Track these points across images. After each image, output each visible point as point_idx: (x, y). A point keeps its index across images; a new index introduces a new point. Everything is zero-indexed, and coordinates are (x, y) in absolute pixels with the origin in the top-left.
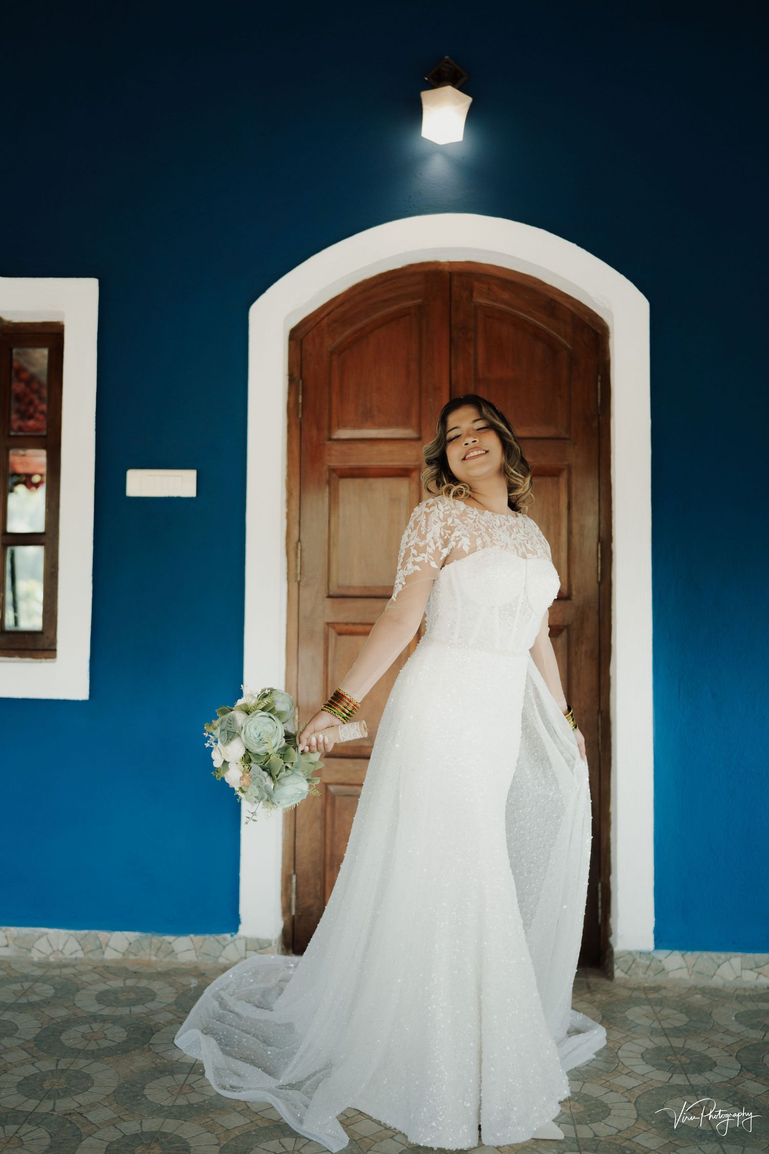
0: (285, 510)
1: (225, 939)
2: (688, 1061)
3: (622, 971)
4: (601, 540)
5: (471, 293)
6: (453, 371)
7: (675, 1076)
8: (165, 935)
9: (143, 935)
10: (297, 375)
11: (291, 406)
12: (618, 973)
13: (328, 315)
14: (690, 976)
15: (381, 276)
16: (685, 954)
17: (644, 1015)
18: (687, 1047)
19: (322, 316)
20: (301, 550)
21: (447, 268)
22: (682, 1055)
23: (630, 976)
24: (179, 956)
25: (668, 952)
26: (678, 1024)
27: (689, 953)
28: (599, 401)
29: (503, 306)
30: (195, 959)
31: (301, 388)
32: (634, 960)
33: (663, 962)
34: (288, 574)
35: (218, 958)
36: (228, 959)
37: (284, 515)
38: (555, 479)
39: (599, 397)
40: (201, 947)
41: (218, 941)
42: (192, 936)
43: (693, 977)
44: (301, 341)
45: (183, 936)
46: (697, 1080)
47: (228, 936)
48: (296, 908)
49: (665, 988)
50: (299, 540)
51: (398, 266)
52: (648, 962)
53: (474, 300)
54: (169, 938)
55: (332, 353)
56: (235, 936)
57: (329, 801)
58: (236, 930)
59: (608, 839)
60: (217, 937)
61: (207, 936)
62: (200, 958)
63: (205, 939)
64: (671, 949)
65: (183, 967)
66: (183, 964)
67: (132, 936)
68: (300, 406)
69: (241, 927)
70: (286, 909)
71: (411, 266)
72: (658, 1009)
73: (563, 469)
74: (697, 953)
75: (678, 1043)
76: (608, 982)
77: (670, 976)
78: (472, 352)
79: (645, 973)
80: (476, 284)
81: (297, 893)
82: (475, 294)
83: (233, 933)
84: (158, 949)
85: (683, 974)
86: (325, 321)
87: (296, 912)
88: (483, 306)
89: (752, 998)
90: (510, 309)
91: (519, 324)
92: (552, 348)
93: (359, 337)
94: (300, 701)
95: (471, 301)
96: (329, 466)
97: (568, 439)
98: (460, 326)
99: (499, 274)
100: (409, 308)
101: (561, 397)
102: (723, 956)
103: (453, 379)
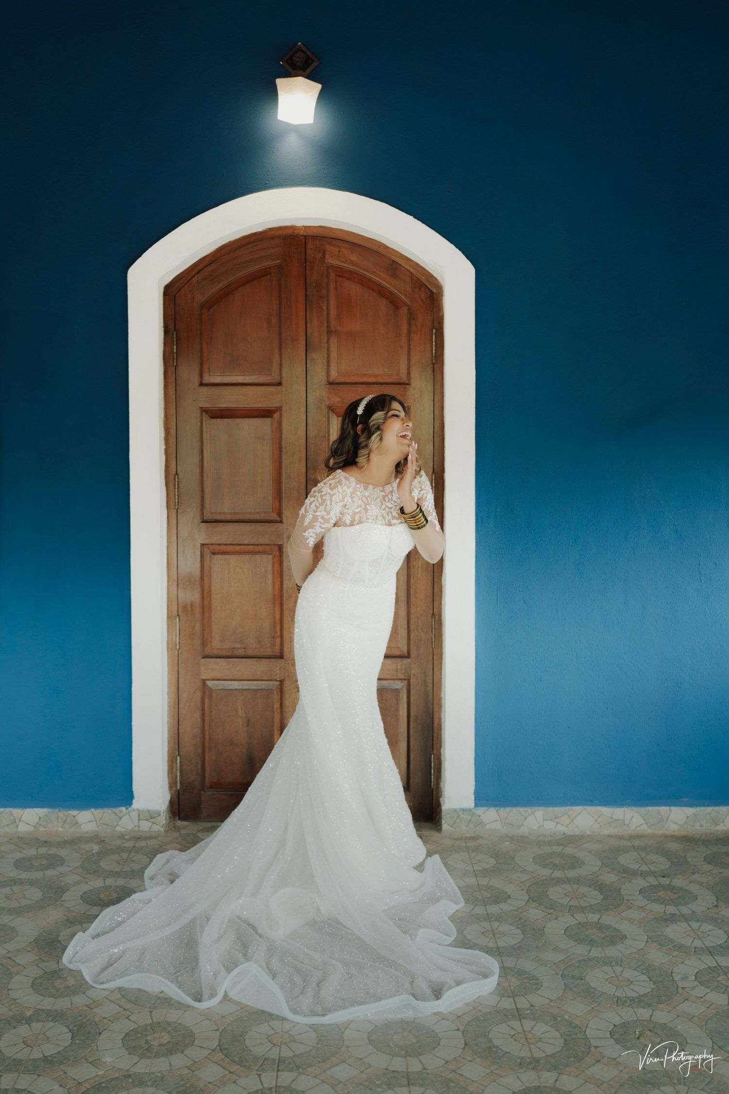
0: (164, 447)
1: (121, 812)
2: (489, 895)
3: (449, 825)
4: (435, 472)
5: (324, 255)
6: (308, 324)
7: (476, 908)
8: (70, 810)
9: (51, 810)
10: (171, 327)
11: (167, 355)
12: (445, 826)
13: (198, 273)
14: (503, 827)
15: (245, 238)
16: (499, 810)
17: (462, 860)
18: (490, 884)
19: (193, 274)
20: (178, 482)
21: (302, 233)
22: (485, 890)
23: (455, 829)
24: (82, 827)
25: (486, 808)
26: (486, 866)
27: (502, 809)
28: (434, 352)
29: (351, 267)
30: (96, 829)
31: (175, 339)
32: (458, 816)
33: (481, 817)
34: (167, 502)
35: (115, 827)
36: (124, 828)
37: (163, 451)
39: (434, 348)
40: (101, 819)
41: (115, 813)
42: (93, 810)
43: (505, 827)
44: (175, 296)
45: (85, 810)
46: (494, 909)
47: (123, 809)
48: (180, 784)
49: (482, 837)
50: (177, 474)
51: (260, 230)
52: (469, 817)
53: (326, 261)
54: (73, 812)
55: (202, 306)
56: (130, 809)
57: (207, 694)
58: (130, 804)
59: (440, 719)
60: (114, 810)
61: (106, 810)
62: (100, 827)
63: (104, 812)
64: (487, 806)
65: (86, 835)
66: (87, 833)
67: (42, 811)
68: (175, 355)
69: (134, 801)
70: (172, 785)
71: (271, 229)
72: (473, 854)
74: (508, 809)
75: (483, 881)
76: (437, 834)
77: (487, 827)
78: (325, 308)
79: (467, 826)
80: (328, 247)
81: (181, 771)
82: (327, 256)
83: (127, 807)
84: (65, 821)
85: (498, 826)
86: (195, 279)
87: (180, 787)
88: (335, 267)
89: (549, 843)
90: (357, 269)
91: (365, 282)
92: (394, 303)
93: (227, 293)
94: (180, 610)
95: (324, 262)
96: (201, 408)
97: (408, 384)
98: (314, 285)
99: (347, 238)
100: (270, 268)
101: (401, 347)
102: (529, 810)
103: (309, 331)
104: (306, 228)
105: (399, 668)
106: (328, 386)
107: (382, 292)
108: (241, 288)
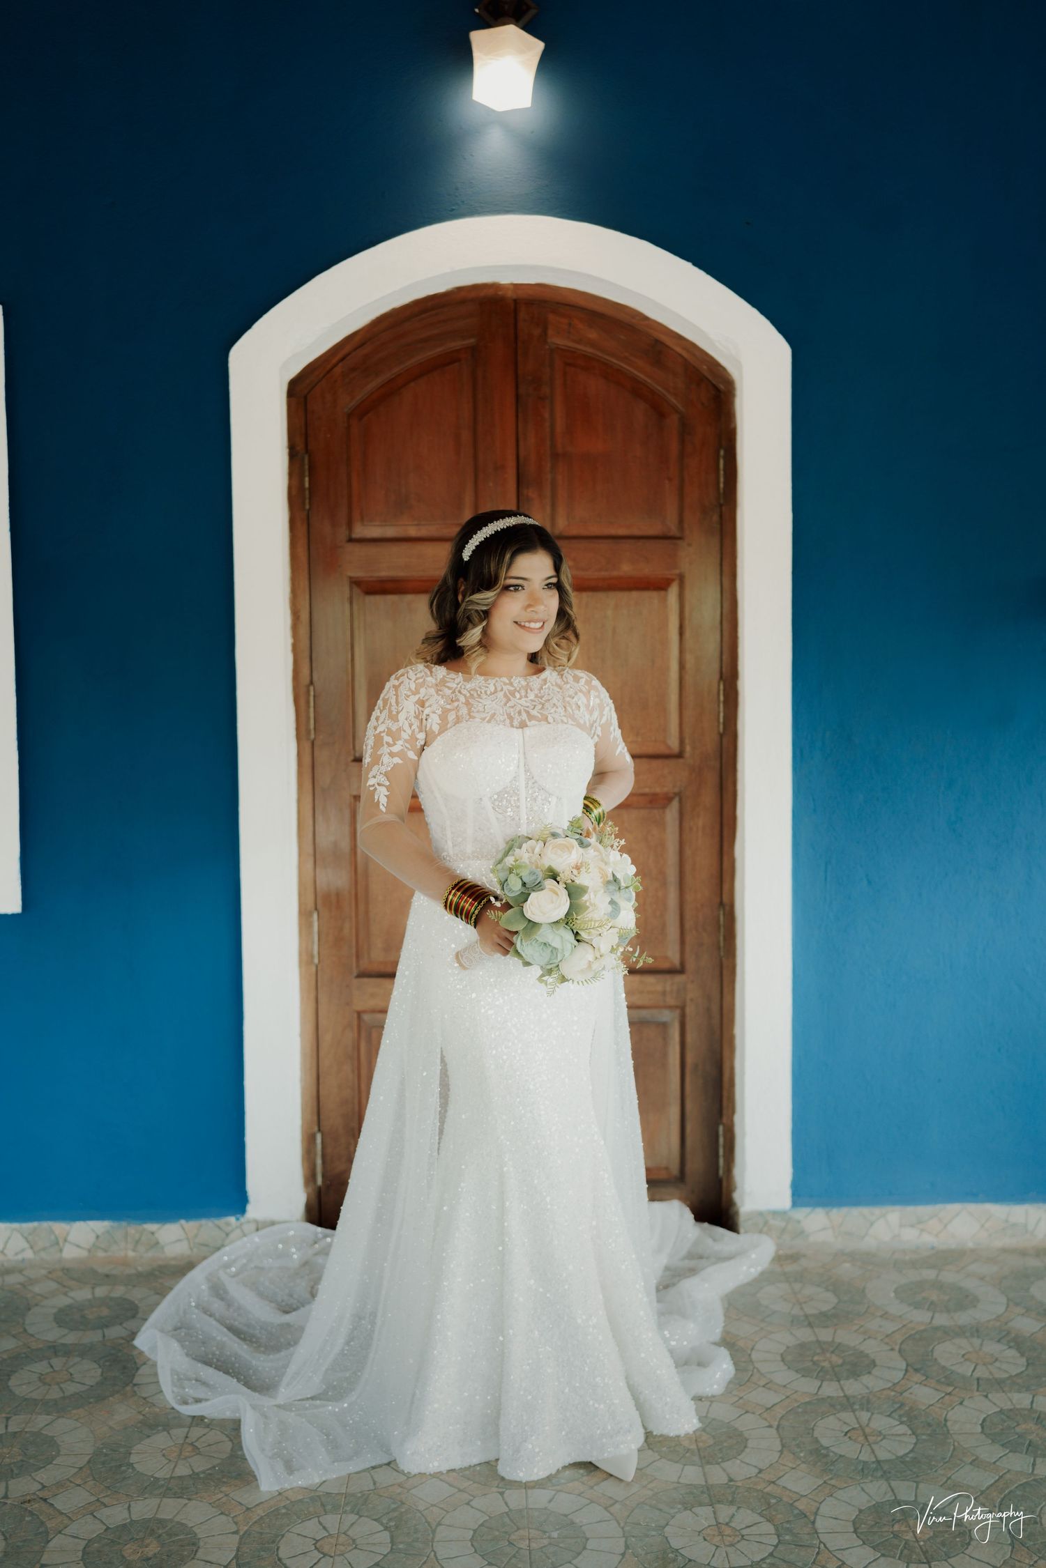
0: (290, 641)
1: (228, 1224)
2: (840, 1361)
4: (724, 678)
5: (545, 330)
6: (521, 443)
7: (825, 1384)
8: (146, 1223)
9: (115, 1224)
10: (300, 447)
11: (294, 493)
13: (342, 359)
14: (836, 1238)
15: (417, 303)
16: (830, 1211)
17: (782, 1297)
18: (838, 1340)
19: (334, 361)
20: (314, 696)
21: (510, 294)
22: (833, 1352)
24: (166, 1249)
25: (808, 1210)
26: (825, 1308)
27: (835, 1210)
28: (722, 485)
29: (589, 350)
30: (188, 1252)
31: (307, 467)
32: (766, 1221)
33: (802, 1223)
34: (298, 729)
37: (290, 648)
38: (662, 593)
39: (722, 480)
40: (196, 1236)
41: (219, 1227)
42: (183, 1222)
43: (839, 1239)
44: (306, 397)
45: (170, 1222)
46: (854, 1388)
47: (232, 1219)
48: (323, 1176)
49: (804, 1256)
50: (311, 683)
51: (441, 289)
52: (783, 1224)
53: (549, 340)
54: (151, 1227)
55: (350, 415)
56: (242, 1220)
57: (363, 1034)
58: (243, 1212)
59: (732, 1069)
60: (216, 1222)
61: (203, 1221)
62: (195, 1250)
63: (201, 1226)
64: (813, 1207)
65: (173, 1263)
66: (174, 1259)
67: (99, 1226)
68: (307, 493)
69: (249, 1208)
70: (310, 1178)
71: (460, 289)
72: (797, 1286)
73: (673, 580)
74: (844, 1210)
75: (825, 1335)
77: (811, 1239)
78: (547, 415)
80: (551, 317)
81: (323, 1156)
82: (550, 332)
83: (238, 1216)
84: (137, 1242)
85: (828, 1236)
86: (338, 370)
87: (323, 1182)
88: (562, 349)
89: (914, 1264)
90: (600, 354)
91: (611, 374)
92: (658, 409)
93: (389, 392)
94: (319, 902)
95: (545, 341)
96: (350, 578)
97: (680, 538)
98: (530, 378)
99: (582, 303)
100: (458, 351)
101: (670, 480)
102: (877, 1211)
103: (522, 454)
105: (665, 987)
107: (638, 390)
108: (412, 384)
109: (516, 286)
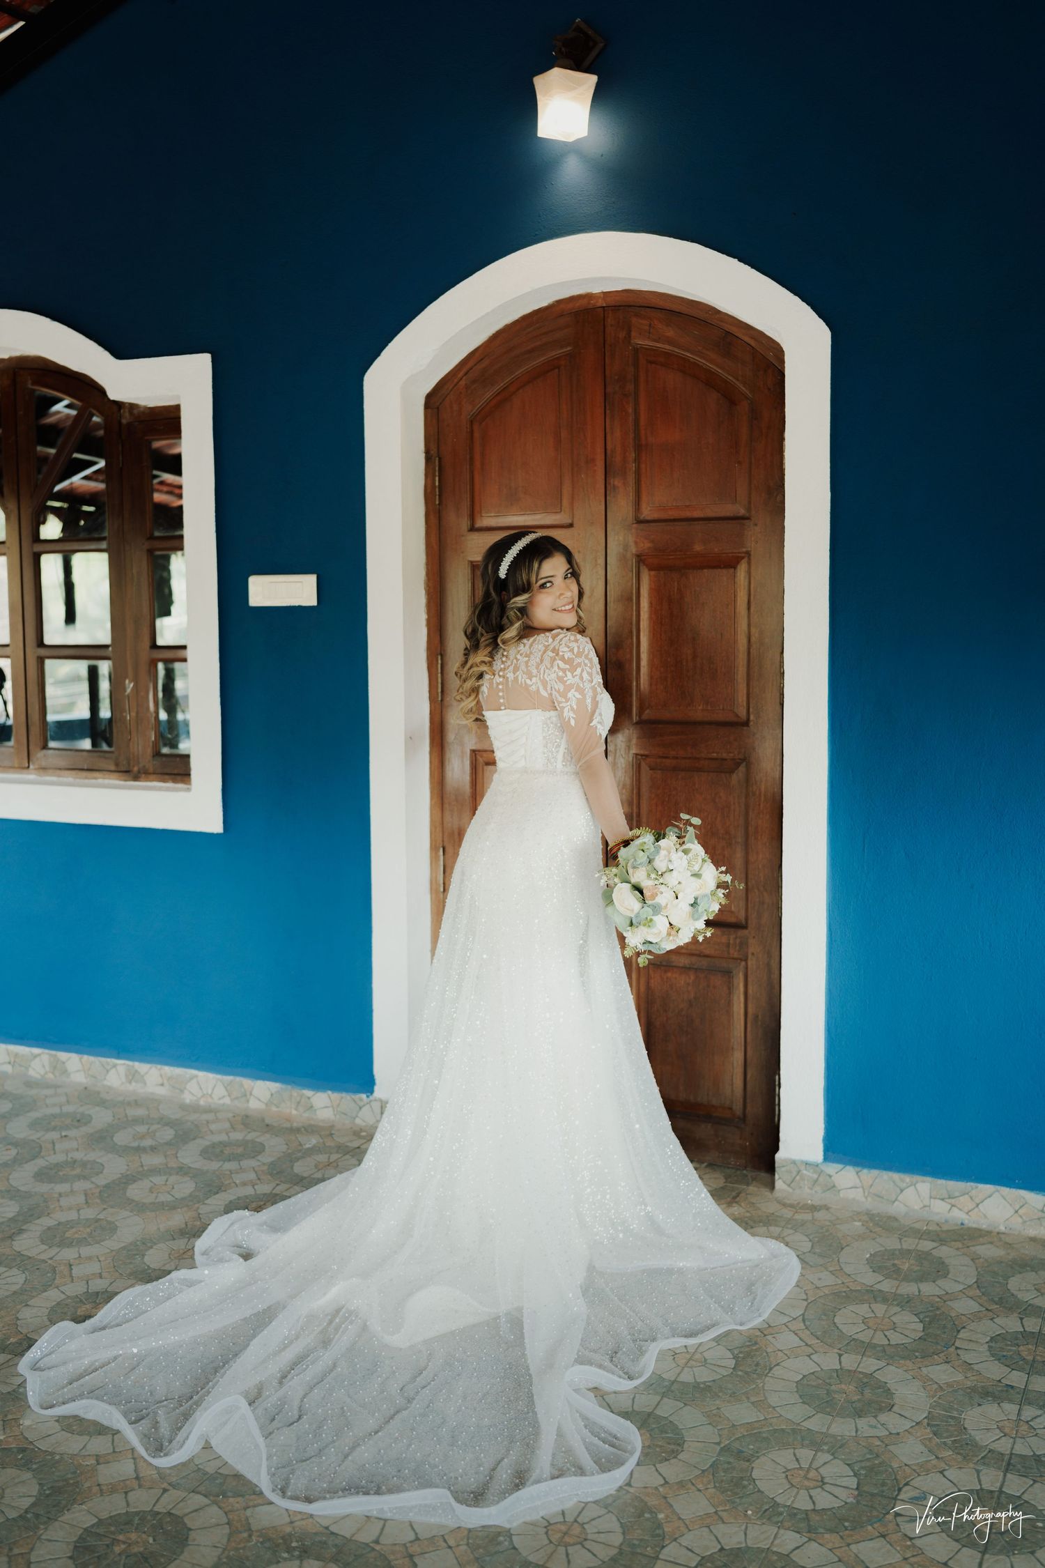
0: (424, 616)
1: (361, 1100)
3: (784, 1182)
5: (629, 332)
6: (606, 437)
8: (304, 1089)
9: (284, 1086)
10: (433, 452)
11: (429, 491)
12: (779, 1184)
13: (466, 374)
14: (866, 1198)
15: (525, 318)
16: (860, 1171)
19: (460, 375)
20: (442, 664)
21: (601, 303)
23: (794, 1190)
24: (318, 1112)
25: (840, 1166)
27: (865, 1171)
29: (667, 347)
30: (332, 1117)
31: (437, 469)
32: (799, 1172)
33: (833, 1178)
34: (430, 692)
35: (355, 1118)
36: (364, 1121)
37: (424, 622)
38: (732, 570)
40: (338, 1105)
41: (354, 1101)
42: (330, 1092)
43: (869, 1199)
44: (438, 408)
45: (321, 1091)
47: (364, 1096)
49: (828, 1209)
50: (441, 653)
51: (544, 303)
52: (815, 1176)
53: (632, 342)
54: (308, 1093)
55: (473, 420)
56: (371, 1098)
58: (372, 1092)
60: (353, 1097)
61: (344, 1095)
62: (337, 1116)
63: (342, 1098)
64: (844, 1164)
65: (321, 1124)
66: (322, 1121)
67: (274, 1086)
68: (437, 490)
69: (376, 1088)
71: (559, 302)
73: (743, 558)
74: (875, 1172)
76: (765, 1192)
77: (842, 1194)
78: (630, 410)
79: (811, 1189)
80: (634, 320)
82: (633, 334)
83: (367, 1094)
84: (299, 1103)
85: (857, 1195)
86: (462, 383)
88: (646, 349)
89: (922, 1235)
90: (674, 350)
91: (687, 368)
92: (730, 398)
93: (502, 400)
94: (446, 839)
95: (630, 342)
96: (472, 562)
97: (748, 518)
98: (616, 377)
99: (661, 304)
100: (558, 358)
101: (739, 463)
102: (907, 1178)
103: (609, 448)
104: (606, 294)
105: (731, 942)
106: (634, 525)
107: (710, 381)
108: (521, 391)
109: (605, 294)
